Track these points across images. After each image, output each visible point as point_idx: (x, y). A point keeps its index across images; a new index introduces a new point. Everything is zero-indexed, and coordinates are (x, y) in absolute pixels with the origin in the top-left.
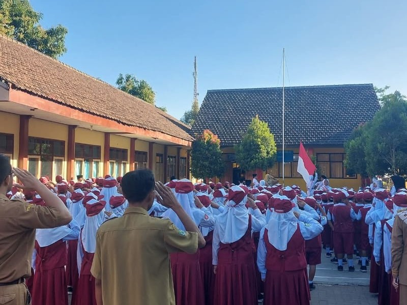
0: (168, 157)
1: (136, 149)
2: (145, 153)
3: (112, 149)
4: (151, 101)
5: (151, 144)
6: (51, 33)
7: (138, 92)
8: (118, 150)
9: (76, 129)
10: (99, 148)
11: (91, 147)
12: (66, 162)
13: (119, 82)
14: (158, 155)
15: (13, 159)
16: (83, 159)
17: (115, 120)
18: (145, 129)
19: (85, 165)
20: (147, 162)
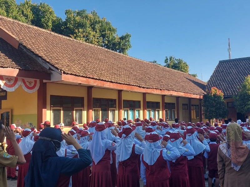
0: (192, 105)
1: (166, 101)
2: (173, 104)
3: (148, 102)
4: (186, 71)
5: (178, 98)
6: (122, 38)
7: (177, 66)
8: (153, 103)
9: (122, 92)
10: (139, 102)
11: (134, 101)
12: (117, 111)
13: (166, 61)
14: (183, 105)
15: (84, 111)
16: (129, 109)
17: (137, 86)
18: (161, 90)
19: (130, 113)
20: (175, 109)
